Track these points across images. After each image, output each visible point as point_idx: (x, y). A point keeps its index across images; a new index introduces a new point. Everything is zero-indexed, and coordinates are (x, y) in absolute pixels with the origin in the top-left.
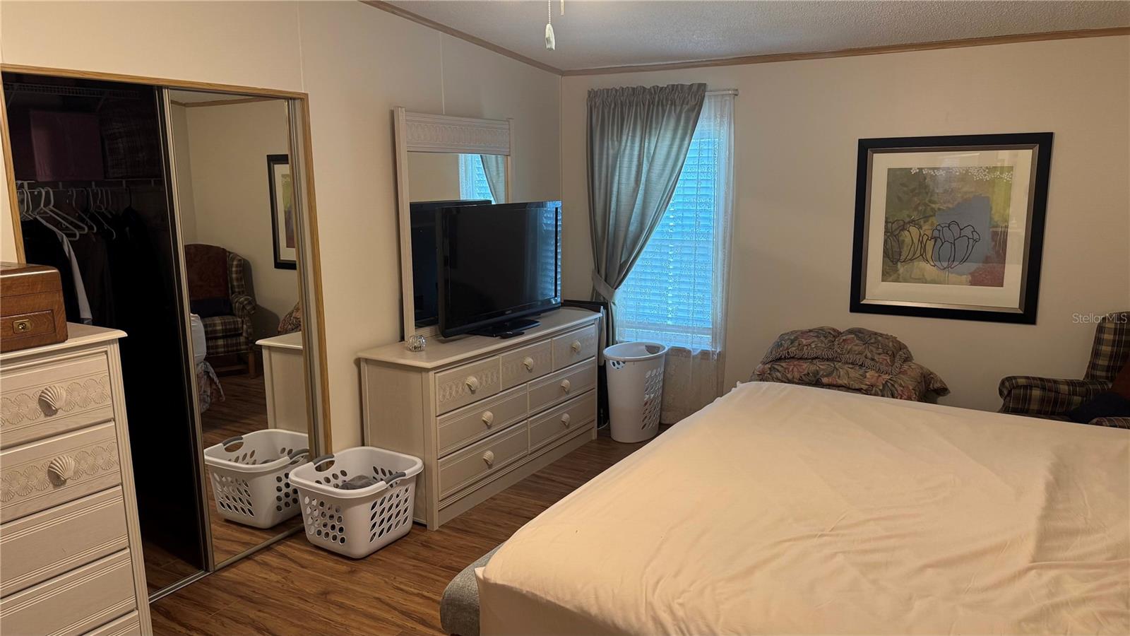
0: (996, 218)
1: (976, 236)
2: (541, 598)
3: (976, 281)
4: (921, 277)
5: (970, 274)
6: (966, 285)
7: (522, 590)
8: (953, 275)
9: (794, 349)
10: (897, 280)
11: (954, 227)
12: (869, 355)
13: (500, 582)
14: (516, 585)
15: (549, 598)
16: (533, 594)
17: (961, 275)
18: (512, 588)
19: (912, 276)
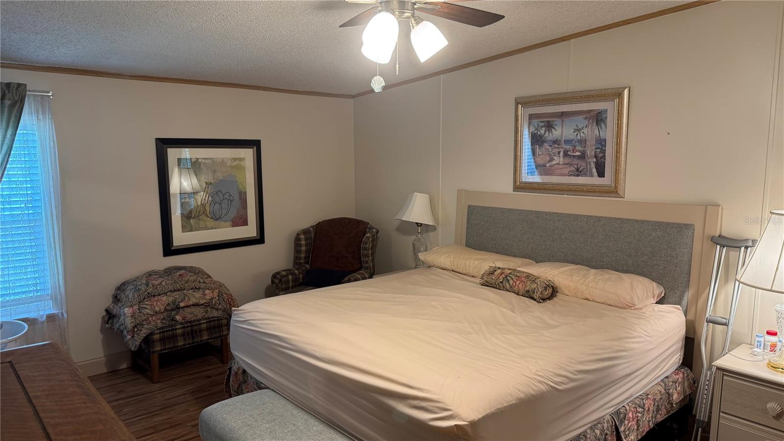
0: (240, 187)
1: (232, 199)
2: (502, 408)
3: (235, 224)
4: (205, 226)
5: (231, 220)
6: (229, 227)
7: (492, 412)
8: (223, 223)
9: (151, 289)
10: (191, 231)
11: (219, 194)
12: (201, 281)
13: (480, 416)
14: (488, 411)
15: (505, 405)
16: (497, 409)
17: (226, 222)
18: (487, 414)
19: (200, 226)
